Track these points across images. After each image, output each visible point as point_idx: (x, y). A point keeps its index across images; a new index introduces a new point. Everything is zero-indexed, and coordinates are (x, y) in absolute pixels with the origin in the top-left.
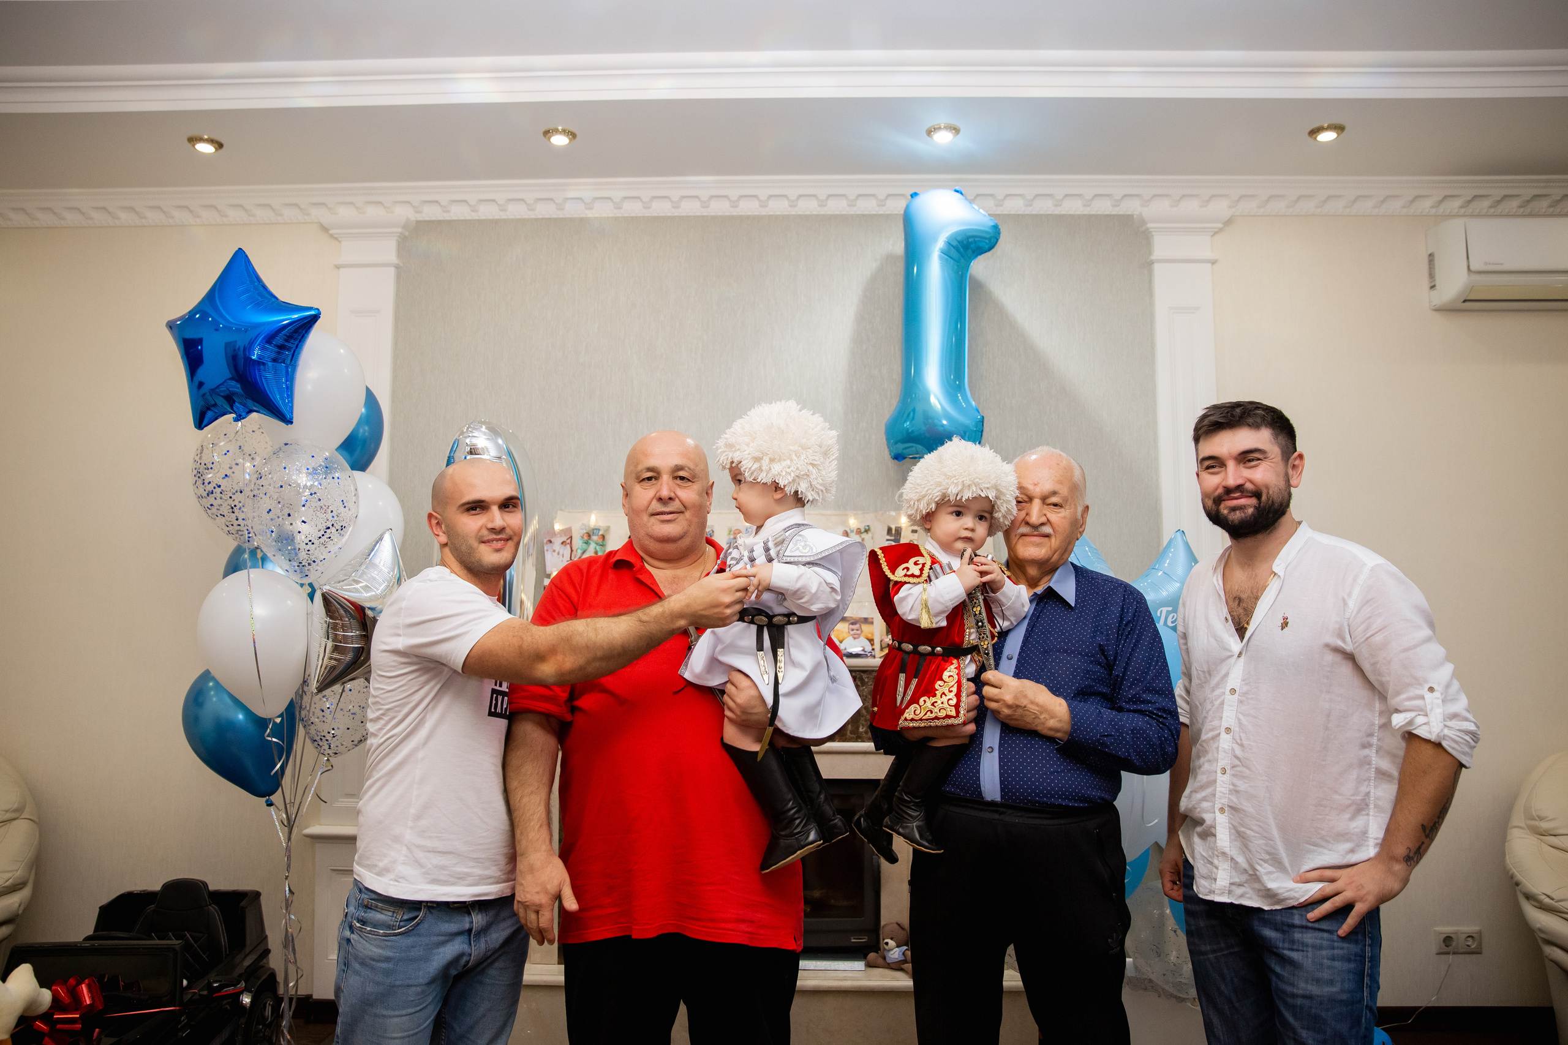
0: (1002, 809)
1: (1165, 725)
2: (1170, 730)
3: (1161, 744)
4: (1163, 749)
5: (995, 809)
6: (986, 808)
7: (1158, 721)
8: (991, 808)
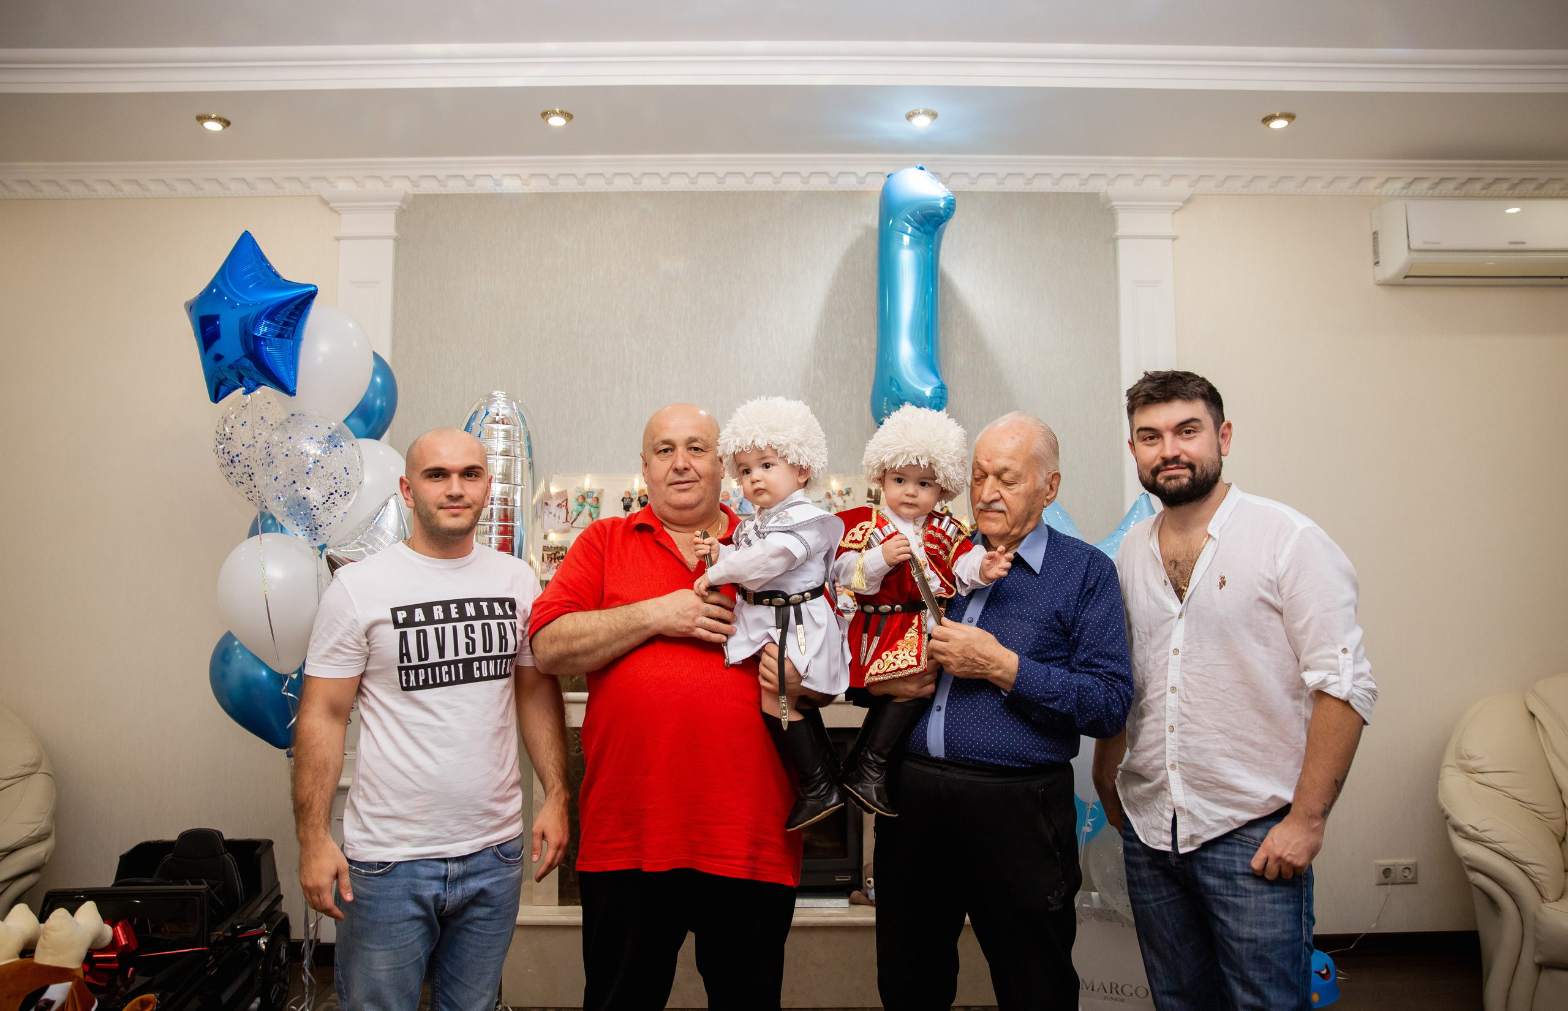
0: (944, 766)
1: (1114, 687)
2: (1118, 693)
3: (1107, 705)
4: (1109, 710)
5: (938, 765)
6: (931, 764)
7: (1107, 683)
8: (935, 764)
